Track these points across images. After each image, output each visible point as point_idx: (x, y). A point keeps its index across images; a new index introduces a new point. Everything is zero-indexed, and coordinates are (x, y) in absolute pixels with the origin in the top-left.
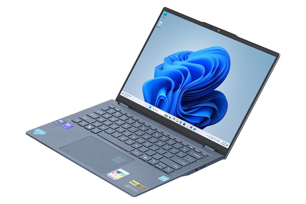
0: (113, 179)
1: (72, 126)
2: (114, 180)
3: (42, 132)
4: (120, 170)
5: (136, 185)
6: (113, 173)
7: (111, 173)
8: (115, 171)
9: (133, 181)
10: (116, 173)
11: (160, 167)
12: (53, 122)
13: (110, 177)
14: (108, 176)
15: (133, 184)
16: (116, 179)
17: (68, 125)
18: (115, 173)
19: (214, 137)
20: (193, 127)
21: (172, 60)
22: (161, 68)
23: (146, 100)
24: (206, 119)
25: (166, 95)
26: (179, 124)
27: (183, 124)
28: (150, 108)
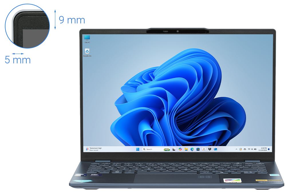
19: (247, 147)
20: (213, 148)
21: (133, 86)
22: (124, 100)
23: (126, 144)
24: (223, 133)
25: (152, 127)
26: (191, 151)
27: (197, 150)
28: (139, 150)
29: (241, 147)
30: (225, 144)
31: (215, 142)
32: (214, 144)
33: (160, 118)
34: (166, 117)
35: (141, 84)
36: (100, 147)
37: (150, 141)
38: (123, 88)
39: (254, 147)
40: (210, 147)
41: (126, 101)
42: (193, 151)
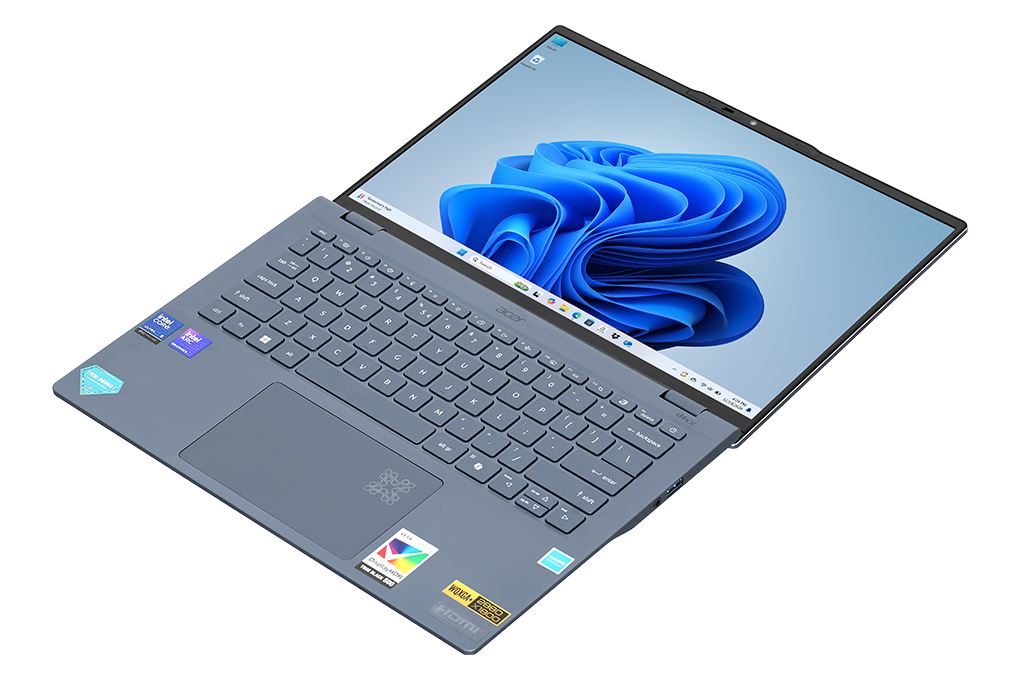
0: (386, 581)
1: (206, 343)
2: (391, 584)
3: (107, 384)
4: (403, 535)
5: (469, 602)
6: (382, 554)
7: (375, 555)
8: (387, 543)
9: (457, 583)
10: (393, 553)
11: (536, 507)
12: (137, 330)
13: (373, 573)
14: (365, 568)
15: (457, 598)
16: (398, 581)
17: (191, 337)
18: (389, 554)
19: (701, 379)
20: (624, 337)
21: (567, 154)
22: (525, 165)
23: (448, 231)
24: (677, 326)
25: (531, 235)
26: (570, 318)
27: (585, 323)
28: (462, 255)
29: (688, 371)
30: (657, 347)
31: (639, 331)
32: (633, 333)
33: (567, 229)
34: (580, 235)
35: (587, 159)
36: (389, 207)
37: (505, 253)
38: (542, 147)
39: (717, 387)
40: (619, 332)
41: (526, 168)
42: (575, 320)
